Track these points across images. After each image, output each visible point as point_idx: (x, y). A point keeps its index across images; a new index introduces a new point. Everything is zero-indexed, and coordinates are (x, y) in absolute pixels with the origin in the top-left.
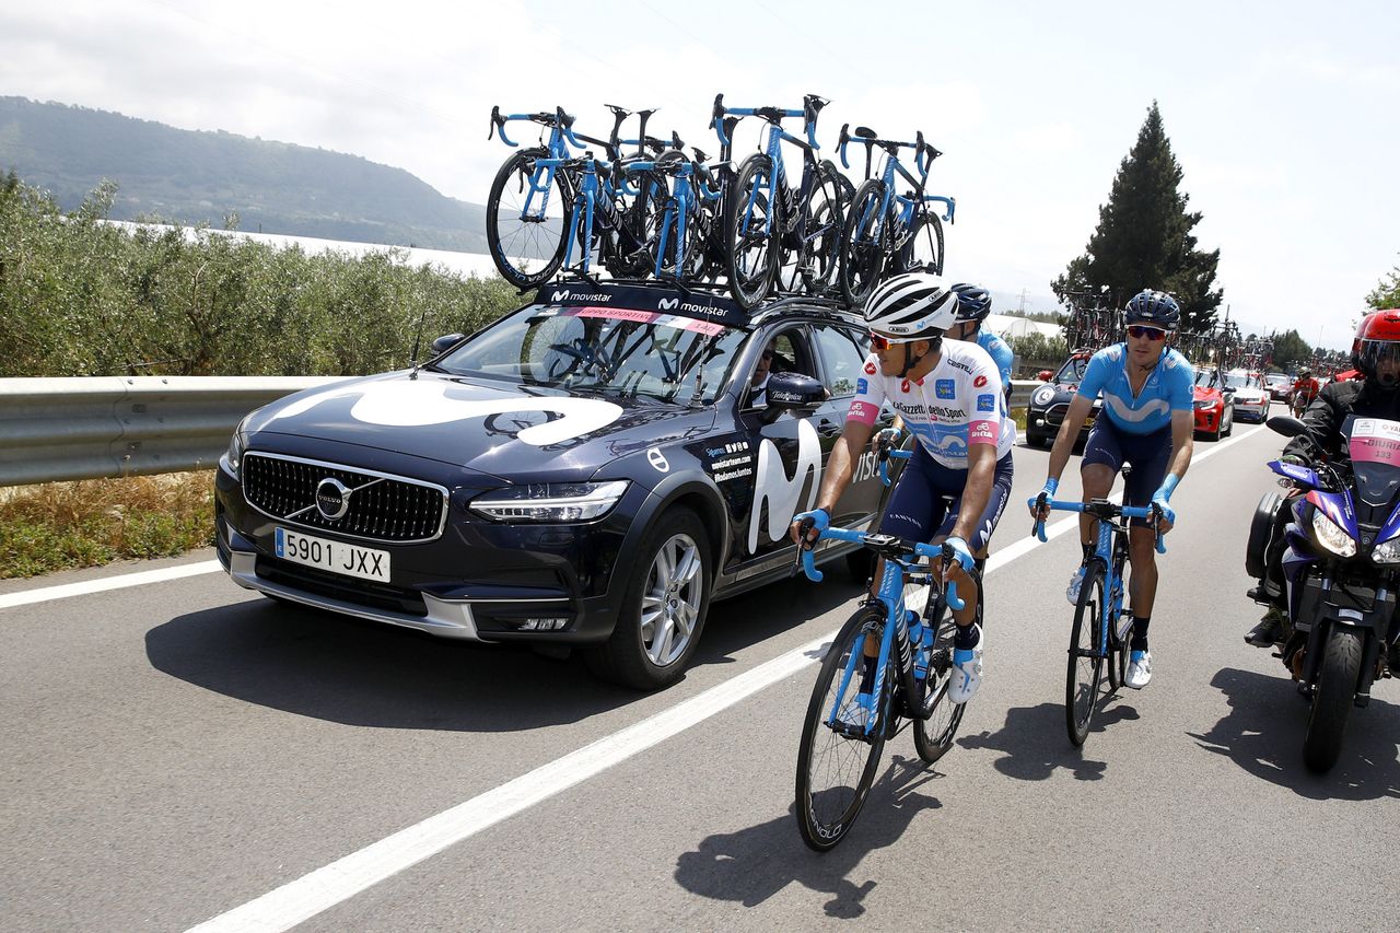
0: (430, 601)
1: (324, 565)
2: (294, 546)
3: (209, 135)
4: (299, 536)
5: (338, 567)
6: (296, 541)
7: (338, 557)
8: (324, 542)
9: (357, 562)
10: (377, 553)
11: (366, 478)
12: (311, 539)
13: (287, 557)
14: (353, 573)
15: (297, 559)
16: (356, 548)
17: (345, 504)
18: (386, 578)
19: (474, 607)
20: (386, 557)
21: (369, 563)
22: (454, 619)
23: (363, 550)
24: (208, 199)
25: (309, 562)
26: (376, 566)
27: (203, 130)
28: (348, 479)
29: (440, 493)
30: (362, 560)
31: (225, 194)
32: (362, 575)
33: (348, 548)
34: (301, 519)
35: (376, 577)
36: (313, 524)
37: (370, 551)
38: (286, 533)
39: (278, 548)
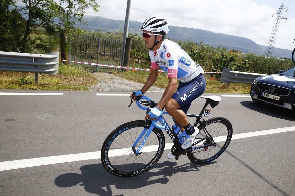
0: (285, 103)
1: (269, 97)
2: (264, 95)
3: (219, 33)
4: (266, 93)
5: (271, 98)
6: (265, 94)
7: (271, 97)
8: (269, 95)
9: (274, 97)
10: (278, 97)
11: (277, 87)
12: (267, 94)
13: (263, 96)
14: (273, 99)
15: (265, 96)
16: (274, 96)
17: (274, 90)
18: (278, 100)
19: (292, 105)
20: (279, 97)
21: (276, 98)
22: (289, 106)
23: (275, 96)
24: (218, 43)
25: (267, 97)
26: (278, 98)
27: (218, 33)
28: (274, 87)
29: (289, 90)
30: (275, 97)
31: (220, 42)
32: (275, 99)
33: (273, 95)
34: (266, 91)
35: (277, 100)
36: (268, 92)
37: (277, 96)
38: (264, 93)
39: (262, 95)
